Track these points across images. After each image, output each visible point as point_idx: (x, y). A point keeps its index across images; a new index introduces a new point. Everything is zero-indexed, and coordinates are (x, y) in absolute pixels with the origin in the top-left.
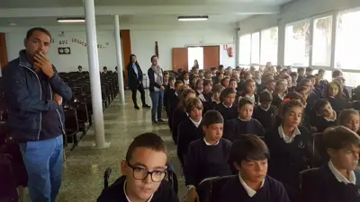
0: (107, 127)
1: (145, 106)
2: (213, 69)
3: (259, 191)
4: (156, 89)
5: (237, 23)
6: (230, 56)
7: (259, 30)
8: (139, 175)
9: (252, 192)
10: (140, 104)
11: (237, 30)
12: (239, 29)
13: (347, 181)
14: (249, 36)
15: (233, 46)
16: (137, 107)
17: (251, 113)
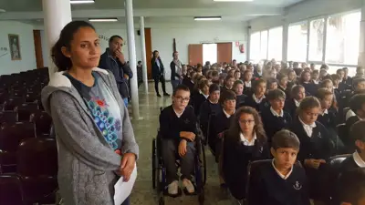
0: (140, 108)
1: (166, 94)
2: (225, 63)
3: (232, 116)
4: (176, 78)
5: (249, 22)
6: (242, 52)
7: (267, 29)
8: (179, 100)
9: (228, 116)
10: (161, 93)
11: (248, 28)
12: (250, 27)
13: (278, 115)
14: (258, 33)
15: (244, 43)
16: (158, 95)
17: (242, 90)
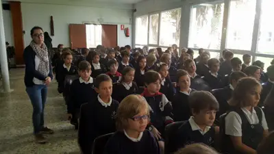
4: (37, 81)
5: (133, 5)
6: (127, 36)
7: (159, 12)
11: (133, 12)
12: (135, 10)
15: (129, 27)
